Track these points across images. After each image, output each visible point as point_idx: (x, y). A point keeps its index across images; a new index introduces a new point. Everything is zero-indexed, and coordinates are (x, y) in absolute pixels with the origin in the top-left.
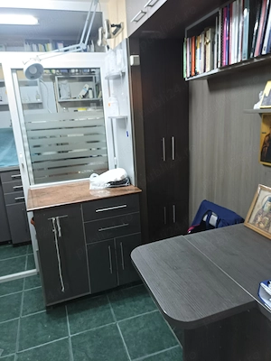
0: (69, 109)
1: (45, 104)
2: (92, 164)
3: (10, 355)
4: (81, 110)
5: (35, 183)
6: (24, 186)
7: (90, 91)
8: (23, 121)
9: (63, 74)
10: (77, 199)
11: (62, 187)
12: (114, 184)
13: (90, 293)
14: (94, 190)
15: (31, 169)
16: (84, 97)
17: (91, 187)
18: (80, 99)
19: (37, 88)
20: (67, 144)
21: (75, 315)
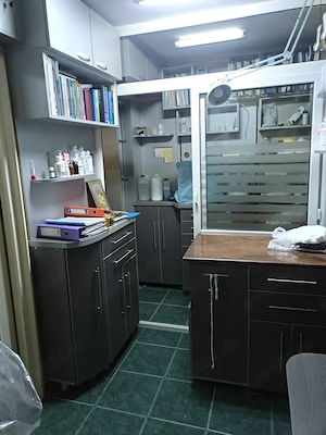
0: (273, 139)
1: (243, 134)
2: (286, 214)
3: (141, 416)
4: (287, 140)
5: (208, 228)
6: (195, 228)
7: (305, 116)
8: (204, 154)
9: (269, 95)
10: (246, 257)
11: (236, 238)
12: (305, 248)
13: (247, 385)
14: (274, 250)
15: (205, 210)
16: (294, 123)
17: (271, 245)
18: (289, 127)
19: (236, 115)
20: (263, 184)
21: (222, 405)
